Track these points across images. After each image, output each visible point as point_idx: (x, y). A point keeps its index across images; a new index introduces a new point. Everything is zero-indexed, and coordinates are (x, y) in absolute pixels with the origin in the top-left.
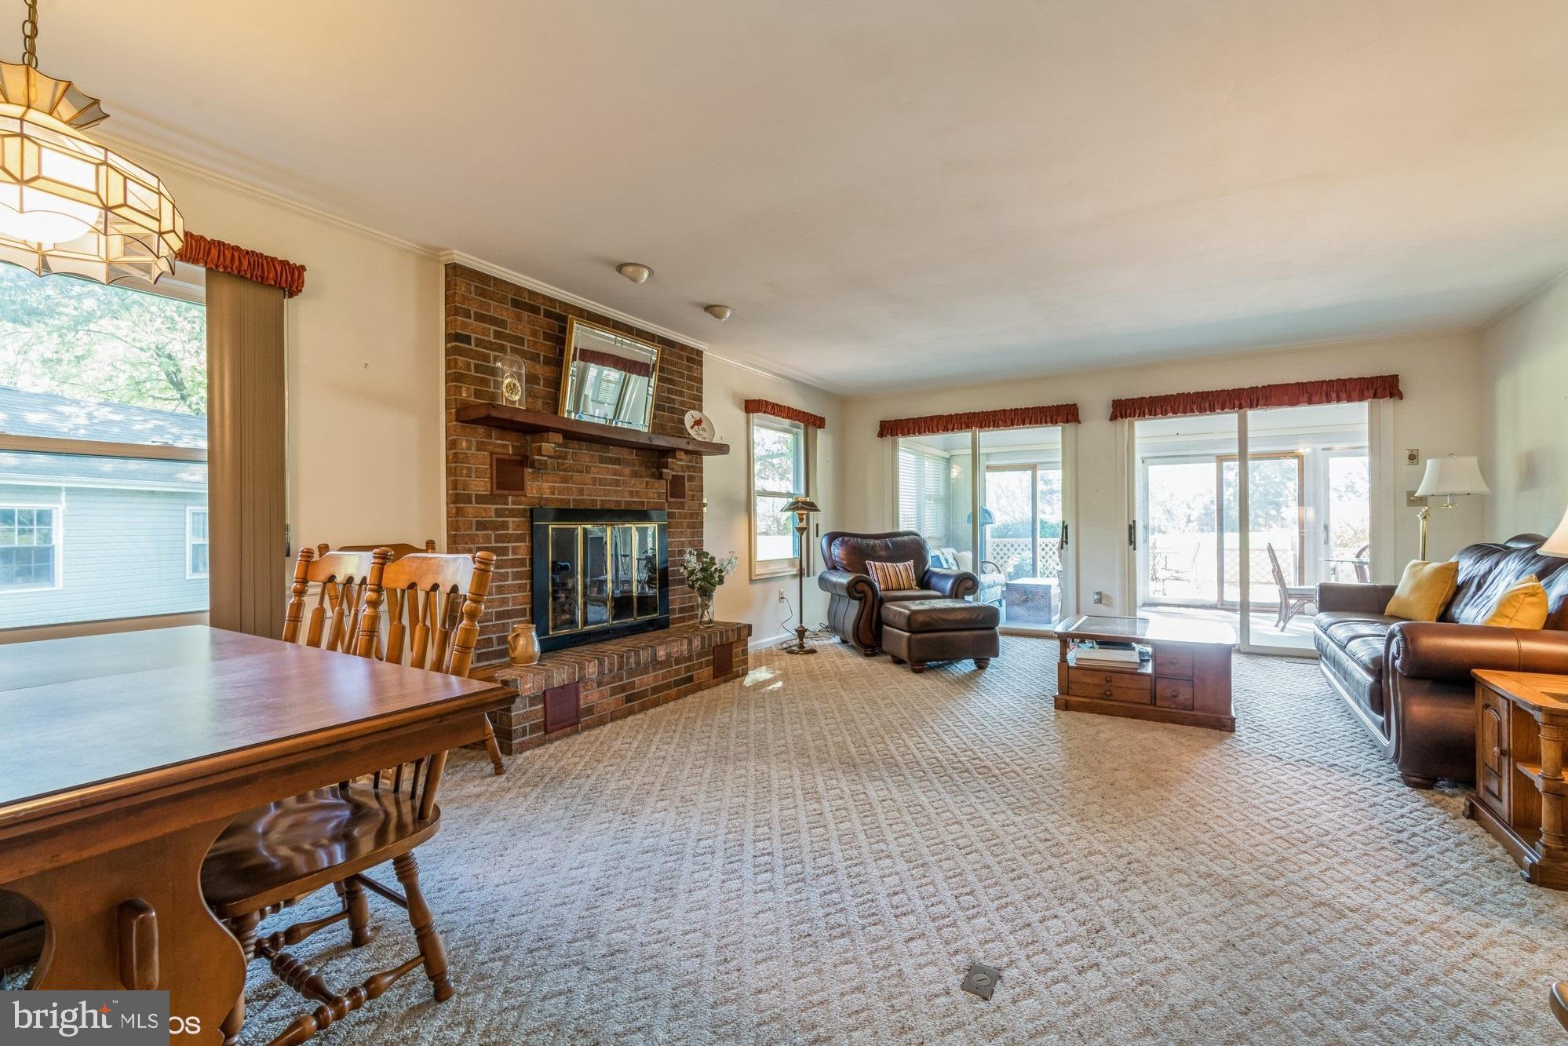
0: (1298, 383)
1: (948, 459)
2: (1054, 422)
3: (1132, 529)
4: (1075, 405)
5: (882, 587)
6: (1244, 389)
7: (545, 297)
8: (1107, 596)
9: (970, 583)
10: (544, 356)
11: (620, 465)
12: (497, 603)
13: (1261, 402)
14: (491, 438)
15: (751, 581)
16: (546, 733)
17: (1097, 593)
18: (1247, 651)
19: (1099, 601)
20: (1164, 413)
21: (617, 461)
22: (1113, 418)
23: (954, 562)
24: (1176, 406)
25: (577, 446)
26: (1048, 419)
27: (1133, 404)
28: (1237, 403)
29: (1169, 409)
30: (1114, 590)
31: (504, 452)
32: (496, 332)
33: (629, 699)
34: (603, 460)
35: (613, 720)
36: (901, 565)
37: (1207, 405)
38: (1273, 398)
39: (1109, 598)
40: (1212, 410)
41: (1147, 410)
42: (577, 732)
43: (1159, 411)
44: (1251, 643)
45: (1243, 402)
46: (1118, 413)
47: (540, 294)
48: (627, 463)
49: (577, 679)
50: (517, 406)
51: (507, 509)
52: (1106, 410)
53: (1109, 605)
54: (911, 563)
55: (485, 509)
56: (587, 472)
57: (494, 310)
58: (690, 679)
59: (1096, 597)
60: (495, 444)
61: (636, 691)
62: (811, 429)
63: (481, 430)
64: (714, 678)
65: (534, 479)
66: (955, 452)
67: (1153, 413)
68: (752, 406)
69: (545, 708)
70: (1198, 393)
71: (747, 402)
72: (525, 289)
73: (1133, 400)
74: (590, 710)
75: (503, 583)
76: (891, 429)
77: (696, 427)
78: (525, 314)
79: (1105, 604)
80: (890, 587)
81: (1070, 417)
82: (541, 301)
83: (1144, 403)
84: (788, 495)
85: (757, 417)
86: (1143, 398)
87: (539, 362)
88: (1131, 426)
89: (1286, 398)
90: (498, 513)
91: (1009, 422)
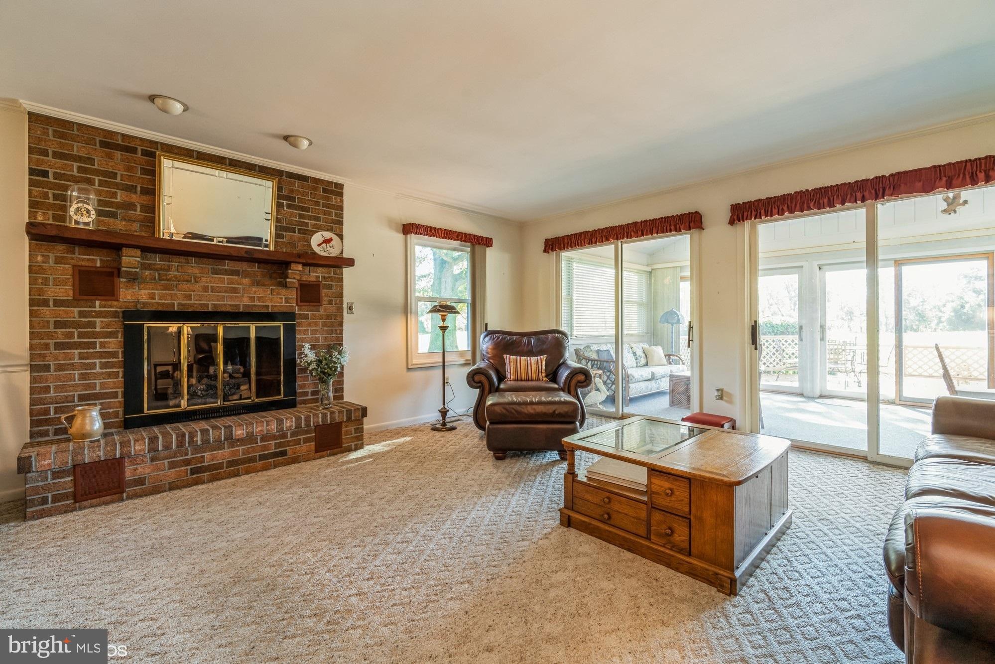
0: (935, 167)
1: (650, 273)
2: (678, 230)
3: (754, 329)
4: (697, 213)
5: (512, 377)
6: (868, 180)
7: (142, 139)
8: (727, 392)
9: (581, 377)
10: (141, 188)
11: (238, 275)
12: (81, 387)
13: (887, 192)
14: (74, 254)
15: (408, 369)
16: (75, 502)
17: (718, 390)
18: (874, 460)
19: (721, 398)
20: (781, 213)
21: (236, 273)
22: (732, 222)
23: (643, 355)
24: (793, 206)
25: (184, 261)
26: (673, 227)
27: (750, 207)
28: (859, 195)
29: (785, 208)
30: (735, 389)
31: (91, 265)
32: (79, 167)
33: (194, 471)
34: (215, 272)
35: (170, 489)
36: (533, 359)
37: (826, 201)
38: (902, 185)
39: (730, 395)
40: (831, 205)
41: (763, 211)
42: (122, 500)
43: (775, 211)
44: (881, 452)
45: (866, 194)
46: (735, 217)
47: (137, 138)
48: (246, 275)
49: (118, 456)
50: (91, 227)
51: (95, 312)
52: (725, 214)
53: (730, 402)
54: (544, 357)
55: (66, 312)
56: (196, 281)
57: (77, 149)
58: (284, 453)
59: (716, 394)
60: (79, 258)
61: (206, 464)
62: (478, 248)
63: (60, 247)
64: (316, 452)
65: (127, 288)
66: (655, 267)
67: (769, 213)
68: (409, 229)
69: (75, 480)
70: (816, 189)
71: (404, 225)
72: (118, 133)
73: (750, 202)
74: (141, 481)
75: (89, 371)
76: (554, 245)
77: (324, 245)
78: (118, 154)
79: (726, 401)
80: (519, 378)
81: (692, 225)
82: (138, 142)
83: (761, 205)
84: (430, 299)
85: (413, 238)
86: (760, 200)
87: (136, 192)
88: (754, 229)
89: (919, 185)
90: (81, 314)
91: (640, 233)
